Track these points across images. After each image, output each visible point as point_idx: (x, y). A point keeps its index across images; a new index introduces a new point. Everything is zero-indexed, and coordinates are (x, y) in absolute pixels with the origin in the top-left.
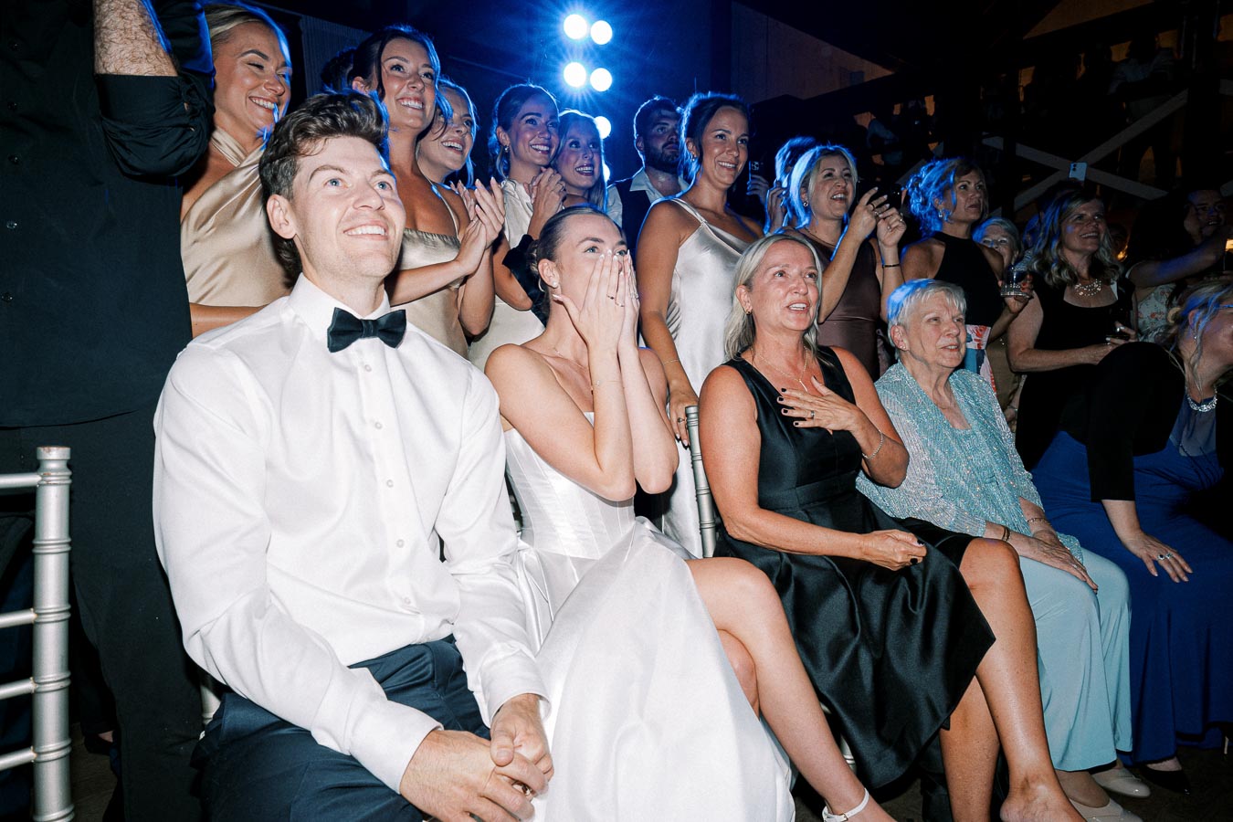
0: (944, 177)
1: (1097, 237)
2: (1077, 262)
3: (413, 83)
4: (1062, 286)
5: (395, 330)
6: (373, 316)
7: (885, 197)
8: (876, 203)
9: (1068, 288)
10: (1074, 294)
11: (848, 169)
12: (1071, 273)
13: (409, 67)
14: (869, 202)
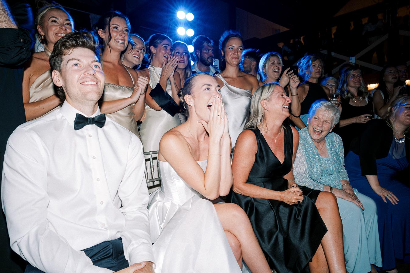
0: (308, 62)
1: (360, 82)
2: (353, 91)
3: (122, 34)
4: (349, 99)
5: (101, 121)
6: (93, 116)
7: (293, 71)
8: (289, 73)
9: (351, 100)
10: (353, 102)
11: (279, 61)
12: (351, 94)
13: (120, 28)
14: (287, 73)
